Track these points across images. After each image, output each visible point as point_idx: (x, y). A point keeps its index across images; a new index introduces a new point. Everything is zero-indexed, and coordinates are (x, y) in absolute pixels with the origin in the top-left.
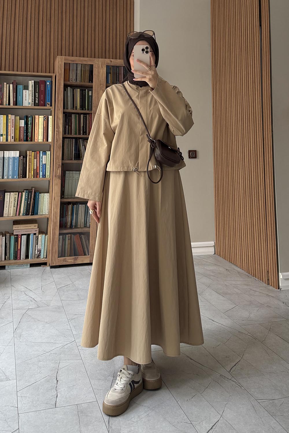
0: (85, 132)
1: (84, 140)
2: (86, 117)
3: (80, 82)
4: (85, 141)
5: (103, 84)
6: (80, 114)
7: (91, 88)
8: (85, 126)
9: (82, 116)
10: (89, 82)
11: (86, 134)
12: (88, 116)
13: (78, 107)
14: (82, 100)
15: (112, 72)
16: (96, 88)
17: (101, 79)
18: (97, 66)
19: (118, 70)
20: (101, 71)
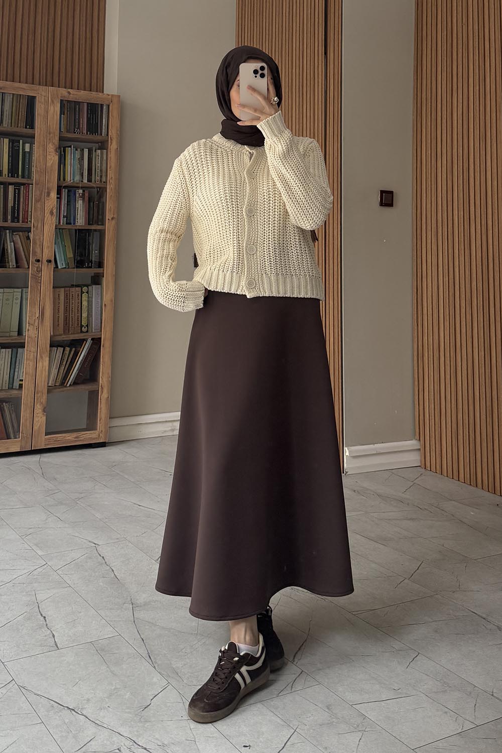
0: (16, 218)
1: (13, 232)
2: (19, 190)
3: (9, 126)
5: (54, 133)
7: (31, 138)
8: (16, 207)
9: (11, 188)
10: (26, 128)
11: (18, 222)
12: (22, 189)
13: (5, 171)
14: (12, 159)
15: (67, 111)
16: (42, 138)
17: (51, 124)
18: (43, 100)
19: (77, 109)
20: (51, 109)
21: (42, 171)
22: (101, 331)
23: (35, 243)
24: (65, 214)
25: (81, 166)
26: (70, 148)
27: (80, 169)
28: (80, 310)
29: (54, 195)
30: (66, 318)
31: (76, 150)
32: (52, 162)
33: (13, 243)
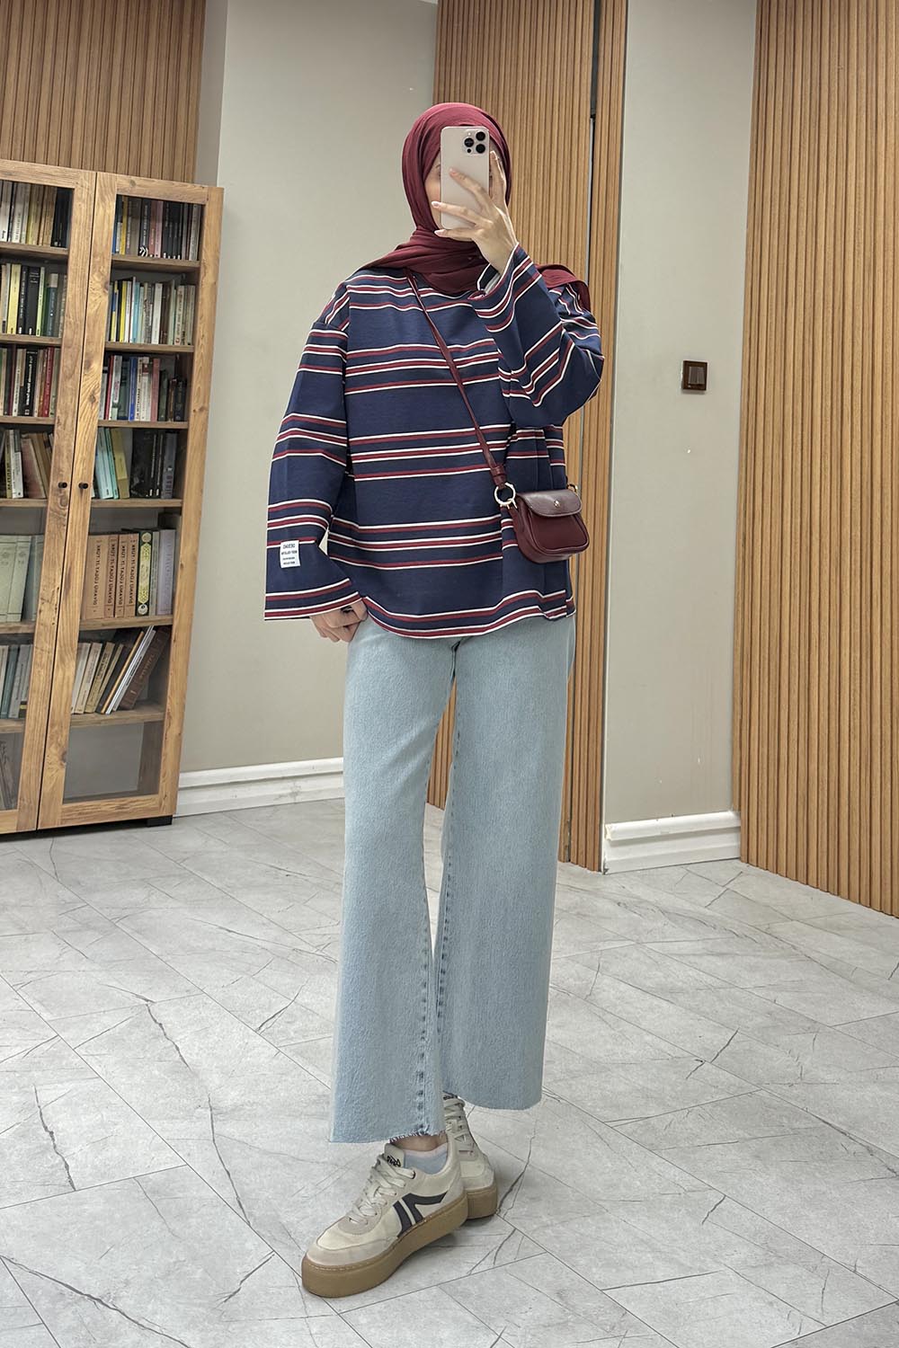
0: (27, 407)
1: (21, 433)
2: (35, 358)
3: (23, 242)
4: (24, 436)
5: (103, 254)
6: (11, 347)
7: (61, 265)
8: (29, 387)
9: (21, 353)
10: (52, 245)
11: (31, 415)
12: (41, 355)
13: (12, 324)
14: (26, 301)
15: (128, 216)
16: (80, 264)
17: (98, 238)
18: (84, 196)
19: (146, 213)
20: (100, 211)
21: (78, 322)
22: (172, 613)
23: (60, 453)
24: (116, 401)
25: (148, 314)
26: (129, 283)
27: (147, 320)
28: (135, 576)
29: (98, 366)
30: (110, 589)
31: (141, 285)
32: (96, 308)
33: (20, 453)
